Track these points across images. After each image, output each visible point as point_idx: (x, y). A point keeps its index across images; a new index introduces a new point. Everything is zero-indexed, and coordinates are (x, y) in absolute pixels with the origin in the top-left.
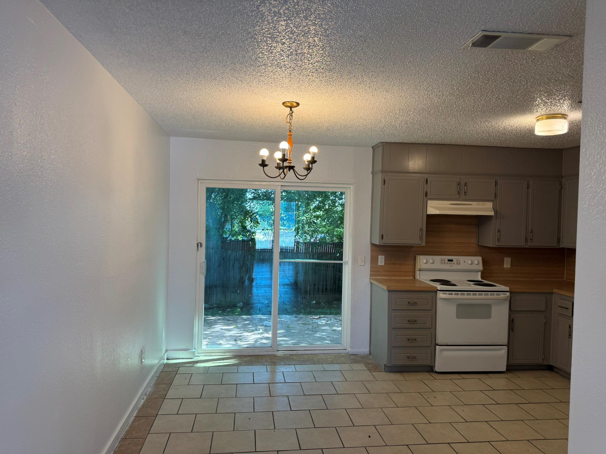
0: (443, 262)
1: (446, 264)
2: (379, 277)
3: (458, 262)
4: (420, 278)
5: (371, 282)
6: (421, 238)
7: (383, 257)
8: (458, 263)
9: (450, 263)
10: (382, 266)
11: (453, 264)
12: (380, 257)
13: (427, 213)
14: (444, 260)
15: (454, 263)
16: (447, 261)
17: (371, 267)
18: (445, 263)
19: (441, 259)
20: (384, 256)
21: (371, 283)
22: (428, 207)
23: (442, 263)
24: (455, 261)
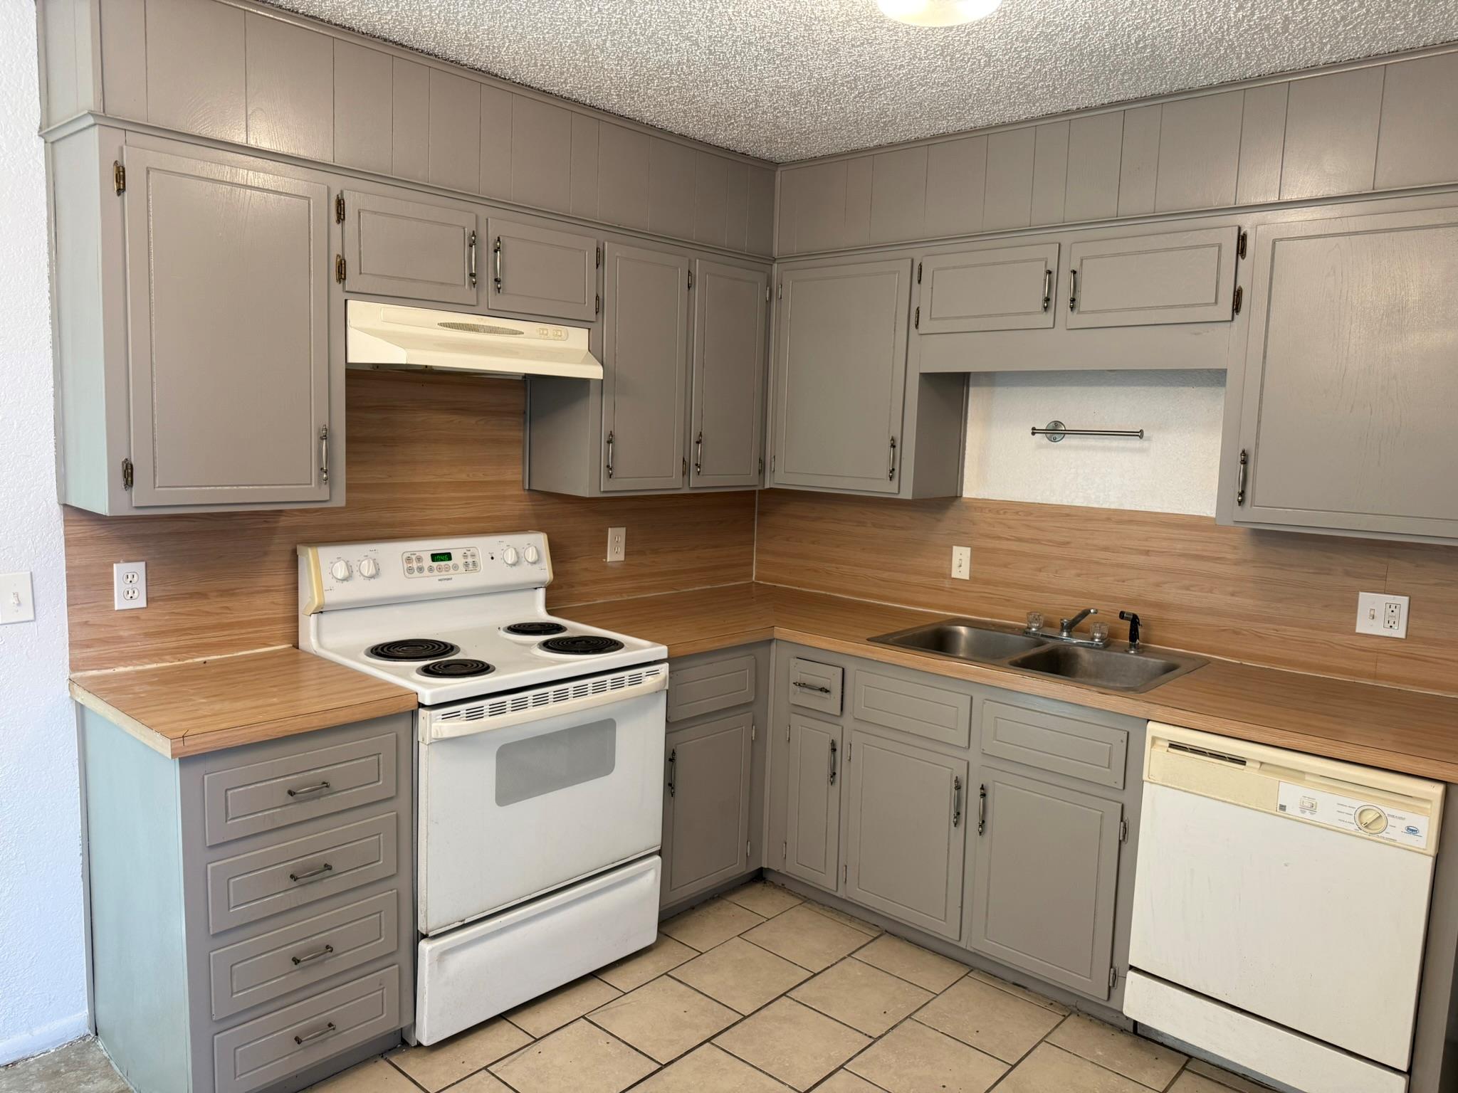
0: (415, 565)
1: (426, 572)
2: (121, 669)
3: (470, 560)
4: (321, 645)
5: (79, 700)
6: (326, 471)
7: (139, 568)
8: (471, 566)
9: (439, 569)
10: (132, 616)
11: (452, 571)
12: (119, 570)
13: (350, 360)
14: (419, 559)
15: (456, 567)
16: (427, 561)
17: (72, 627)
18: (421, 569)
19: (406, 555)
20: (143, 564)
21: (81, 708)
22: (350, 331)
23: (410, 570)
24: (457, 558)
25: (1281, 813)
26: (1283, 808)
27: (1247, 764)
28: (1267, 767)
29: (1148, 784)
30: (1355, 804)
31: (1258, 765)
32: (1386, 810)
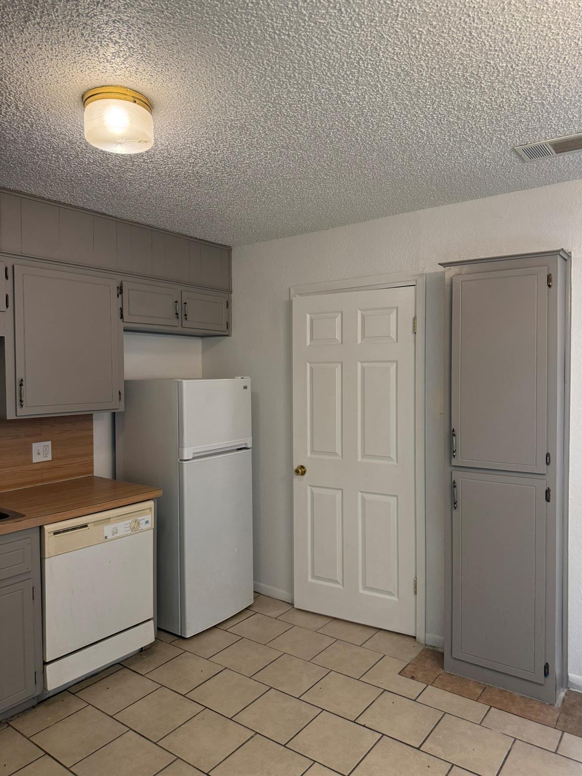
25: (106, 540)
26: (106, 537)
27: (88, 526)
28: (96, 523)
29: (48, 559)
30: (130, 521)
31: (92, 524)
32: (139, 518)
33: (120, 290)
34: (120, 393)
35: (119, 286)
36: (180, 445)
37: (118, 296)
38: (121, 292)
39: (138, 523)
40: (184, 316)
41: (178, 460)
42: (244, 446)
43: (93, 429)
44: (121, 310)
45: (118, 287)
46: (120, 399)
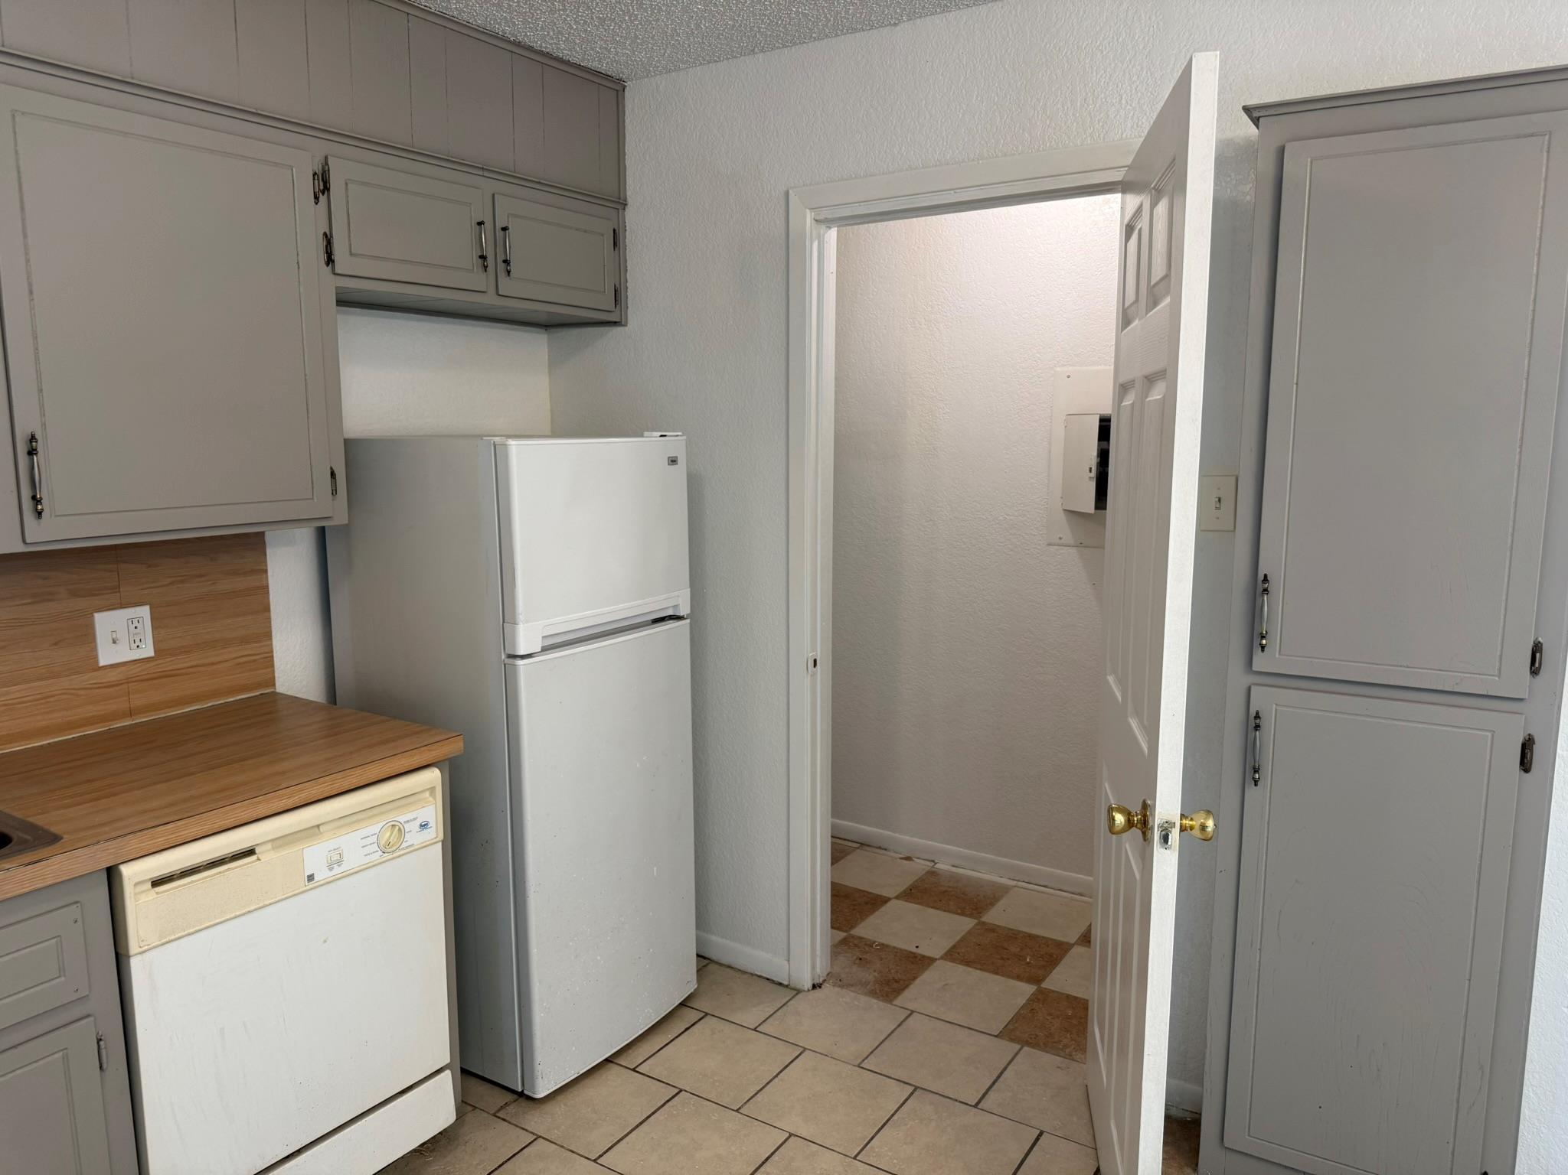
25: (312, 885)
26: (311, 878)
27: (257, 851)
28: (281, 841)
29: (139, 958)
30: (376, 829)
31: (269, 846)
32: (402, 819)
33: (323, 184)
34: (333, 474)
35: (319, 172)
36: (507, 617)
37: (316, 198)
38: (326, 189)
39: (400, 829)
40: (501, 266)
41: (503, 657)
42: (670, 612)
43: (266, 571)
44: (328, 240)
45: (315, 174)
46: (334, 492)
